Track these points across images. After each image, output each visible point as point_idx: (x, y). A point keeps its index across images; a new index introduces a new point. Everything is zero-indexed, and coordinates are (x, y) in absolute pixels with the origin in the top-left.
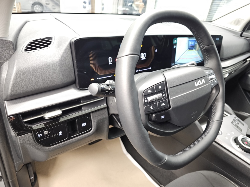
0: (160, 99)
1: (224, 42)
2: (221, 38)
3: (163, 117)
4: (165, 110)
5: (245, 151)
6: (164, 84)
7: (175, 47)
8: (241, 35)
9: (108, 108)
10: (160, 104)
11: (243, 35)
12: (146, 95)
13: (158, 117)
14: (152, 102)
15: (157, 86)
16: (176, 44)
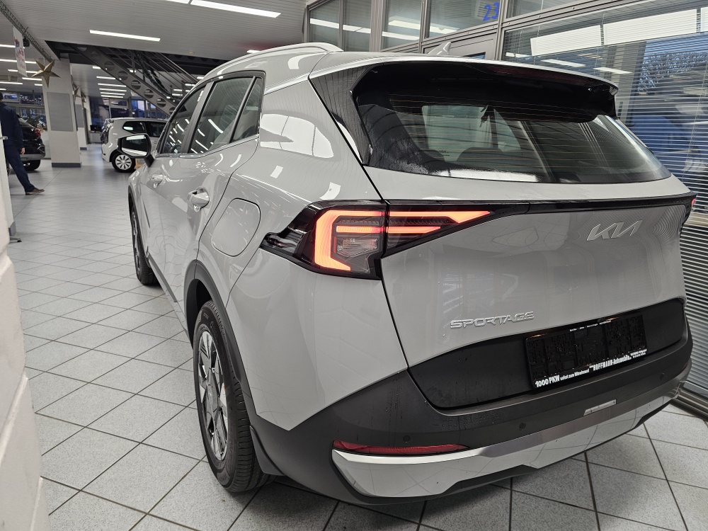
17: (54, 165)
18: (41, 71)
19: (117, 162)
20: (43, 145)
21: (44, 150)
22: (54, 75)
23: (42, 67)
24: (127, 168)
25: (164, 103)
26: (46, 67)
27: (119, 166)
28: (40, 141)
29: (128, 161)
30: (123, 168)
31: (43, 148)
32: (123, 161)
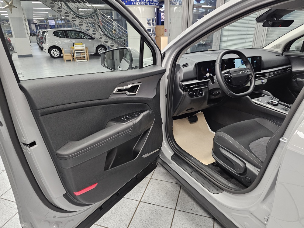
0: (228, 75)
1: (263, 59)
2: (260, 57)
3: (230, 80)
4: (230, 78)
5: (273, 105)
6: (229, 71)
7: (234, 63)
8: (282, 54)
9: (208, 88)
10: (228, 76)
11: (283, 54)
12: (224, 74)
13: (228, 80)
14: (226, 76)
15: (227, 72)
16: (235, 62)
17: (19, 56)
18: (7, 6)
19: (52, 53)
20: (13, 46)
21: (13, 49)
22: (15, 7)
23: (8, 3)
24: (57, 56)
25: (75, 19)
26: (10, 3)
27: (53, 55)
28: (11, 44)
29: (57, 52)
30: (55, 56)
31: (13, 48)
32: (55, 52)
